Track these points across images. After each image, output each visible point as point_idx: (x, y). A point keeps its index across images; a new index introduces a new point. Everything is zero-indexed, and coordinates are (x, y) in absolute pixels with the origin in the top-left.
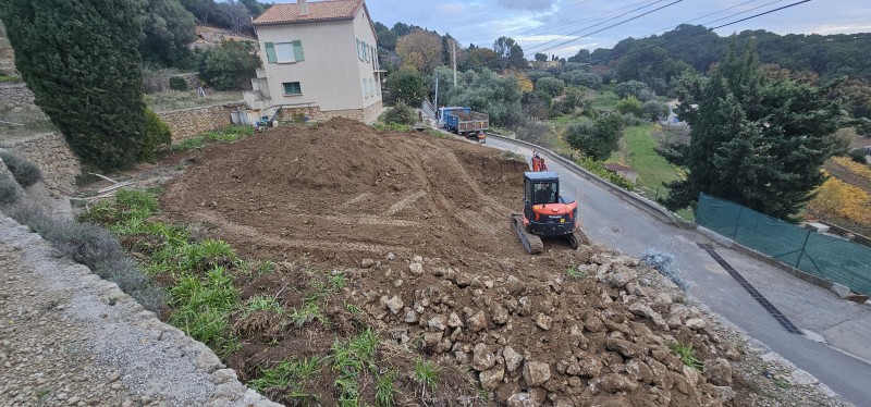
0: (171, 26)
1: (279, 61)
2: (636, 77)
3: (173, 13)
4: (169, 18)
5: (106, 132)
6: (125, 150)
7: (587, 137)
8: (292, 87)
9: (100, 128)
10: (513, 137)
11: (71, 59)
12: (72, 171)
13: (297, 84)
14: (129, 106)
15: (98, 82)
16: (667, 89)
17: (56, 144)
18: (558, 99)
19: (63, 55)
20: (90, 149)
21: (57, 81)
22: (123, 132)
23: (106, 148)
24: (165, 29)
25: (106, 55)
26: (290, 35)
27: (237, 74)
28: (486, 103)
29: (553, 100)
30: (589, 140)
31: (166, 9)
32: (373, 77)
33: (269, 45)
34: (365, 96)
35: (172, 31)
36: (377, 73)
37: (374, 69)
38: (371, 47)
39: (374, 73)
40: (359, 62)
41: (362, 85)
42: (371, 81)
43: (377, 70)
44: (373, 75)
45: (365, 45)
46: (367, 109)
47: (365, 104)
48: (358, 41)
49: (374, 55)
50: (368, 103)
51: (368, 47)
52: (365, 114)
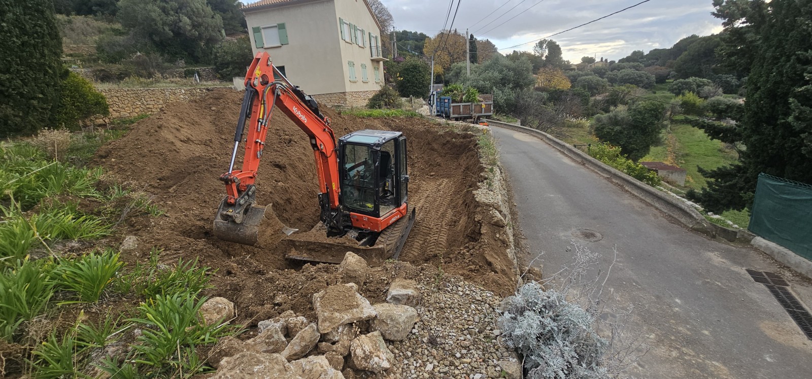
0: (195, 26)
1: (266, 46)
2: (699, 74)
3: (198, 15)
4: (195, 18)
7: (618, 128)
10: (518, 124)
13: (283, 68)
14: (29, 67)
16: (739, 86)
18: (599, 98)
24: (189, 28)
26: (275, 18)
28: (491, 88)
29: (593, 98)
30: (621, 132)
31: (192, 10)
32: (369, 64)
33: (257, 30)
34: (351, 80)
35: (196, 30)
36: (378, 61)
37: (372, 56)
38: (369, 34)
39: (372, 60)
40: (342, 42)
41: (346, 67)
42: (364, 66)
43: (375, 57)
44: (370, 62)
45: (355, 29)
46: (352, 93)
47: (349, 88)
48: (341, 21)
49: (373, 42)
50: (355, 88)
51: (363, 32)
52: (348, 97)
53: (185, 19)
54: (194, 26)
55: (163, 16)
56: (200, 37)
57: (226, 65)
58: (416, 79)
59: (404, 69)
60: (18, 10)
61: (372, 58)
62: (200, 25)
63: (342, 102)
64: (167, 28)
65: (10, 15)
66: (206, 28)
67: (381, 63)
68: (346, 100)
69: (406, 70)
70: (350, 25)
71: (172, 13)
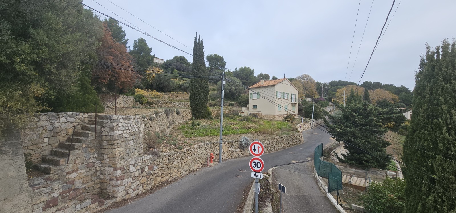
1: (253, 99)
5: (197, 111)
6: (200, 115)
8: (255, 106)
9: (196, 110)
11: (196, 97)
12: (189, 117)
13: (257, 105)
14: (203, 106)
15: (198, 101)
17: (189, 112)
19: (195, 97)
20: (194, 114)
21: (193, 101)
22: (200, 111)
23: (197, 114)
25: (201, 96)
26: (257, 91)
27: (245, 103)
32: (289, 105)
33: (251, 94)
34: (279, 110)
35: (236, 91)
36: (295, 103)
38: (291, 94)
40: (276, 99)
41: (277, 107)
42: (286, 106)
45: (284, 93)
46: (278, 115)
47: (277, 113)
48: (277, 92)
49: (293, 97)
50: (280, 113)
51: (288, 94)
52: (276, 117)
53: (234, 88)
54: (235, 89)
55: (228, 87)
56: (237, 93)
57: (242, 102)
59: (307, 107)
60: (204, 96)
61: (292, 103)
62: (237, 89)
63: (273, 118)
64: (228, 91)
65: (202, 97)
66: (239, 90)
67: (297, 104)
68: (275, 117)
70: (282, 93)
71: (230, 86)
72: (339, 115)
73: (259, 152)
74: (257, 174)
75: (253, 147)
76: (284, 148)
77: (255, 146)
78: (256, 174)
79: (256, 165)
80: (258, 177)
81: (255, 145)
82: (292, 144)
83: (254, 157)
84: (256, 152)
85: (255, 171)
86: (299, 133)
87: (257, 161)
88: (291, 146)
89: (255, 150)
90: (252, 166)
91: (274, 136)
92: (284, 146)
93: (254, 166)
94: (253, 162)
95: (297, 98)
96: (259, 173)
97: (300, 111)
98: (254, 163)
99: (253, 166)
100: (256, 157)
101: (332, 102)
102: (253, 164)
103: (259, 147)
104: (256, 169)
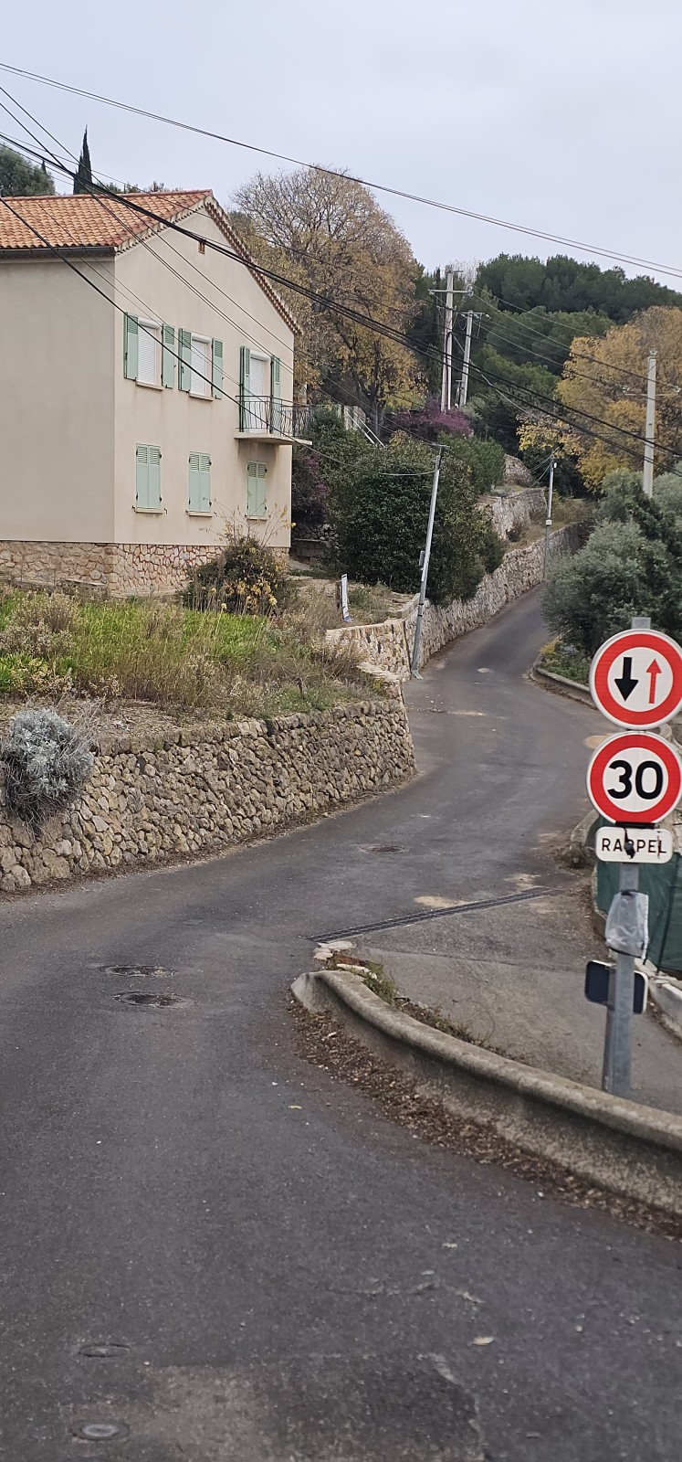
32: (225, 454)
34: (143, 507)
36: (270, 446)
37: (241, 429)
38: (242, 350)
39: (240, 440)
40: (123, 390)
41: (126, 469)
42: (200, 462)
43: (256, 430)
44: (232, 448)
45: (185, 339)
46: (136, 550)
47: (125, 531)
48: (132, 322)
49: (257, 381)
50: (149, 533)
51: (216, 347)
52: (119, 562)
58: (408, 520)
59: (369, 482)
61: (242, 435)
63: (96, 574)
67: (286, 453)
68: (109, 569)
69: (376, 483)
70: (166, 331)
72: (623, 556)
73: (652, 701)
74: (634, 834)
75: (616, 671)
76: (303, 822)
77: (628, 662)
78: (627, 840)
79: (632, 779)
80: (642, 856)
81: (627, 654)
82: (350, 782)
83: (618, 728)
84: (637, 701)
85: (626, 822)
86: (383, 694)
87: (635, 756)
88: (342, 801)
89: (627, 685)
90: (607, 787)
91: (229, 717)
92: (294, 800)
93: (621, 788)
94: (614, 766)
95: (285, 391)
96: (651, 826)
97: (304, 515)
98: (621, 771)
99: (612, 792)
100: (637, 729)
101: (520, 456)
102: (612, 779)
103: (654, 669)
104: (633, 803)
